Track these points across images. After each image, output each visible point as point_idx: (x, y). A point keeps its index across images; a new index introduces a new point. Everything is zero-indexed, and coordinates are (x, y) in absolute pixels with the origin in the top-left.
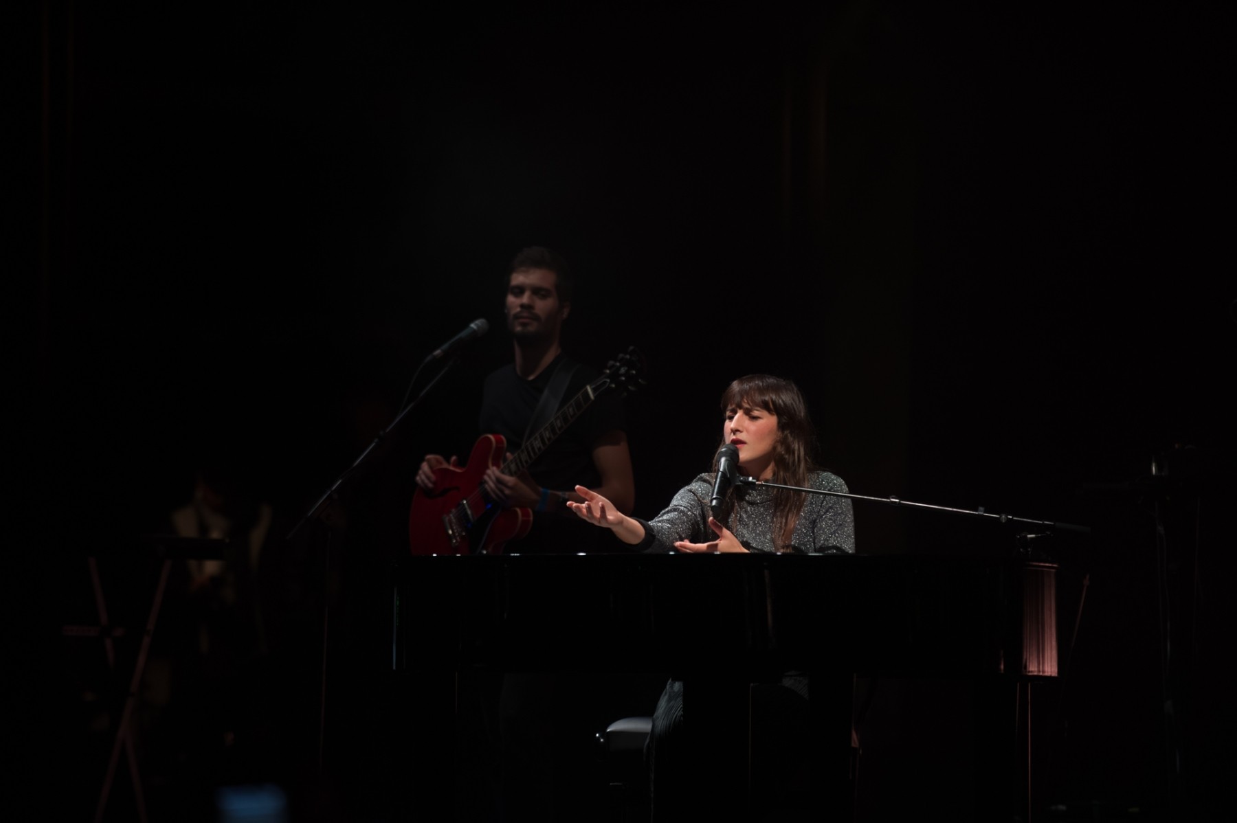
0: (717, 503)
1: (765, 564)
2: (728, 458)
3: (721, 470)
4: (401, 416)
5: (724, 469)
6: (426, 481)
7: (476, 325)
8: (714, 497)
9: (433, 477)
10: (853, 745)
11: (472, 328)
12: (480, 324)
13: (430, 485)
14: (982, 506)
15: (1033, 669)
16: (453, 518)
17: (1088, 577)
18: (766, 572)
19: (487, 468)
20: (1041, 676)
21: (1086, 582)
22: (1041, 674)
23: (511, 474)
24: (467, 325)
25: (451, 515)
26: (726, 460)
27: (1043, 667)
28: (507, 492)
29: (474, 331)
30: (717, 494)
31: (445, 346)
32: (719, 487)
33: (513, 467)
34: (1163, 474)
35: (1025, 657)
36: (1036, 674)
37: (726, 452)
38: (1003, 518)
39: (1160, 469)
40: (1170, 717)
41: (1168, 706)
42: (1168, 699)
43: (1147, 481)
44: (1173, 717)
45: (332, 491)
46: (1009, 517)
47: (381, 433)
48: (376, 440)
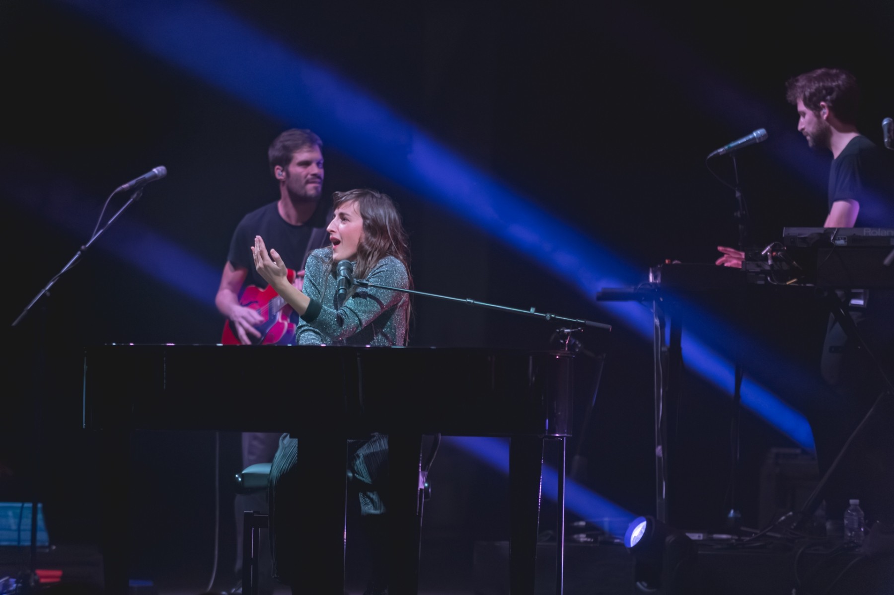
4: (94, 239)
7: (158, 170)
11: (154, 172)
12: (160, 170)
14: (533, 307)
24: (150, 169)
29: (155, 176)
31: (133, 182)
34: (657, 281)
38: (548, 316)
39: (655, 277)
40: (659, 458)
41: (659, 450)
42: (659, 444)
43: (648, 287)
44: (662, 459)
45: (46, 291)
46: (553, 316)
47: (83, 247)
48: (79, 253)
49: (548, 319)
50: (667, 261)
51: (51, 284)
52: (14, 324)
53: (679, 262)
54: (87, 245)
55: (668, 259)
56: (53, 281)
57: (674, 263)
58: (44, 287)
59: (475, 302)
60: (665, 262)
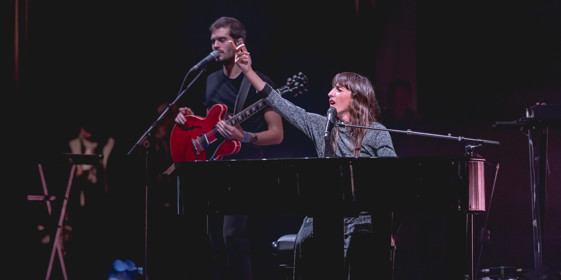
0: (327, 135)
1: (350, 162)
2: (332, 114)
3: (329, 119)
4: (179, 97)
5: (330, 119)
6: (181, 121)
7: (213, 53)
8: (326, 132)
9: (185, 120)
10: (392, 245)
11: (211, 55)
13: (183, 123)
14: (450, 133)
15: (473, 208)
16: (198, 141)
17: (498, 165)
18: (351, 166)
19: (218, 121)
20: (477, 211)
21: (498, 167)
22: (477, 210)
23: (232, 125)
24: (209, 54)
25: (197, 140)
26: (331, 115)
27: (478, 206)
28: (230, 133)
30: (327, 130)
31: (199, 64)
32: (328, 127)
33: (233, 122)
34: (532, 116)
35: (470, 202)
36: (475, 210)
37: (331, 111)
38: (460, 138)
39: (530, 114)
40: (535, 228)
41: (535, 222)
42: (534, 219)
43: (524, 120)
44: (537, 228)
45: (148, 132)
46: (462, 138)
47: (170, 105)
48: (168, 108)
49: (460, 140)
50: (537, 104)
51: (151, 128)
52: (128, 154)
53: (545, 104)
54: (173, 103)
55: (538, 102)
56: (152, 126)
57: (542, 104)
58: (147, 130)
59: (413, 132)
60: (536, 104)
